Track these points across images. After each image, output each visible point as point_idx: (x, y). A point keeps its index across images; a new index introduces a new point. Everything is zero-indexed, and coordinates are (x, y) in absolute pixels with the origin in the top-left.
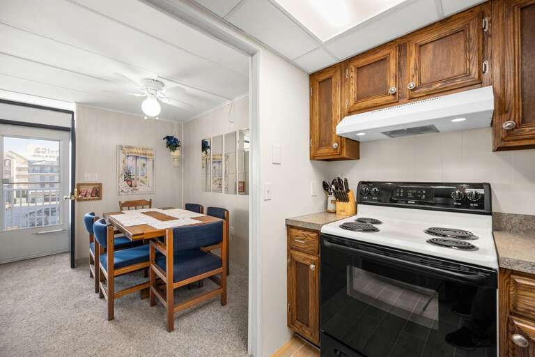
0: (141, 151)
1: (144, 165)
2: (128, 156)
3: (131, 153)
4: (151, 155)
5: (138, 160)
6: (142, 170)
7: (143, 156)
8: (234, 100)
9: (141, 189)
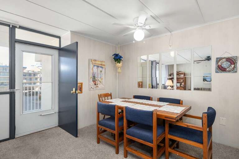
0: (100, 63)
1: (101, 72)
2: (94, 66)
3: (96, 64)
4: (104, 65)
5: (99, 68)
6: (100, 74)
7: (100, 66)
8: (172, 33)
9: (100, 86)
